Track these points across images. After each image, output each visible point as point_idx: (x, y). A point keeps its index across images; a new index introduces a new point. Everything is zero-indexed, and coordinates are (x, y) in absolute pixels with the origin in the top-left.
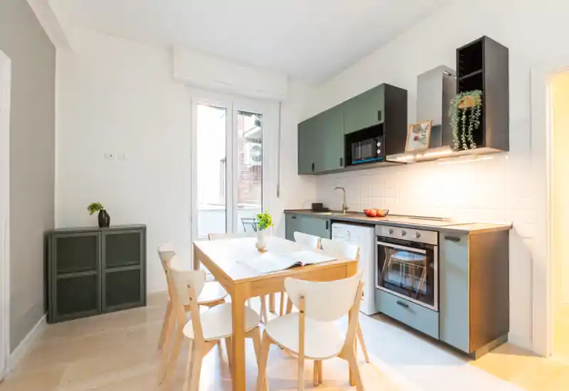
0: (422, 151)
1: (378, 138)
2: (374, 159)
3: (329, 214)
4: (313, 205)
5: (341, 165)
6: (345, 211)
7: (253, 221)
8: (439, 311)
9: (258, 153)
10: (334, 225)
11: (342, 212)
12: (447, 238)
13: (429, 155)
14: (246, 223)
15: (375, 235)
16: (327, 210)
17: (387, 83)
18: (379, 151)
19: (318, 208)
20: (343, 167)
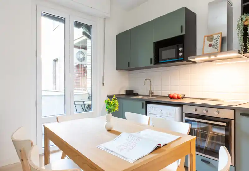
0: (215, 54)
1: (179, 45)
2: (177, 60)
3: (140, 97)
4: (127, 91)
5: (151, 63)
6: (151, 95)
7: (82, 103)
8: (235, 166)
9: (81, 56)
10: (148, 105)
11: (149, 96)
12: (242, 114)
13: (220, 56)
14: (77, 104)
15: (182, 112)
16: (136, 95)
17: (186, 7)
18: (181, 54)
19: (130, 93)
20: (153, 65)
